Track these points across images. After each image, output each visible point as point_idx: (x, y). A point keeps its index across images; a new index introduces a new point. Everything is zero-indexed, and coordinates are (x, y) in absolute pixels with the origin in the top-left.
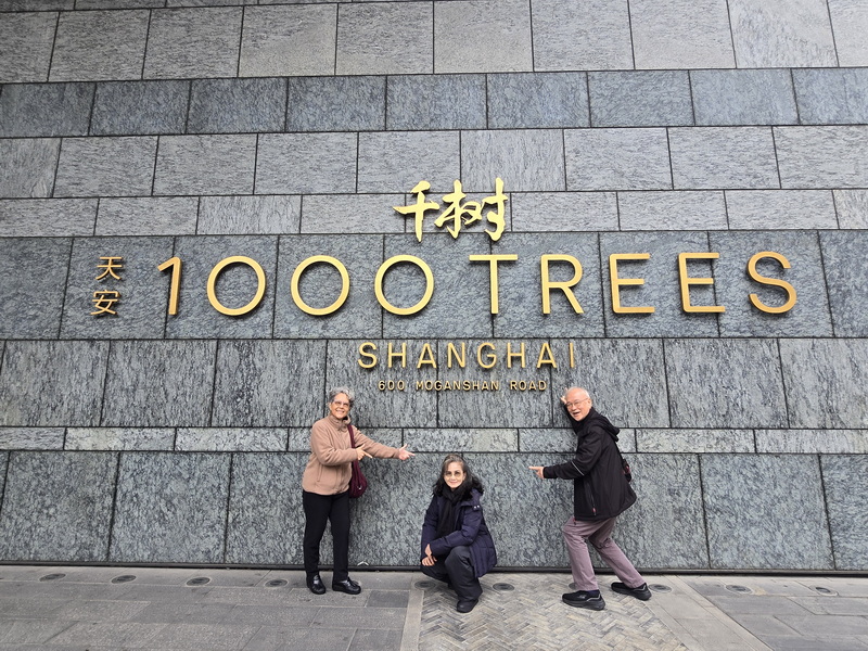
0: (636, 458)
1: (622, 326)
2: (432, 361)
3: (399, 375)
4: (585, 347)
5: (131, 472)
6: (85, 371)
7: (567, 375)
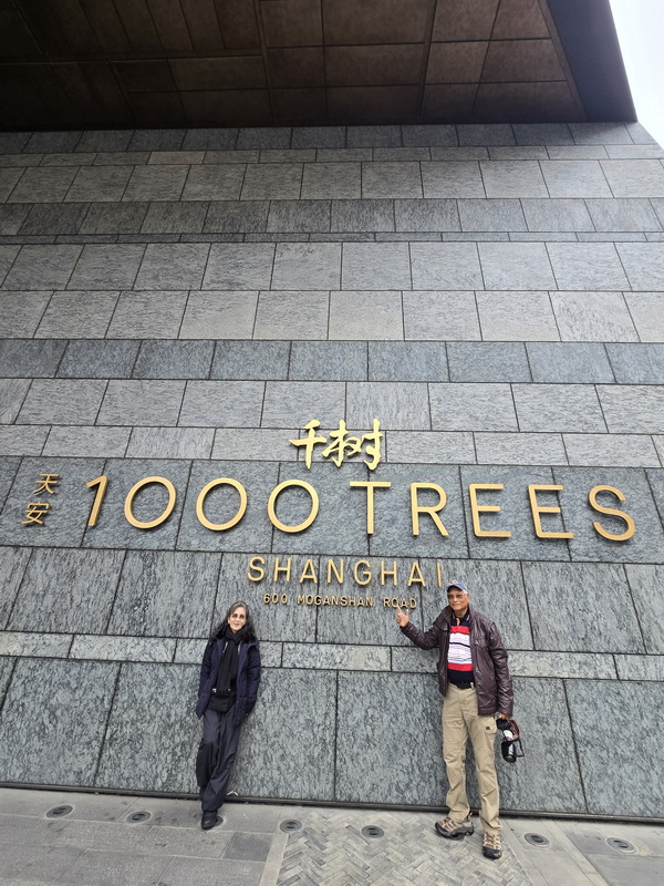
1: (483, 548)
2: (314, 576)
3: (284, 588)
4: (451, 567)
5: (23, 679)
6: (4, 575)
7: (435, 593)
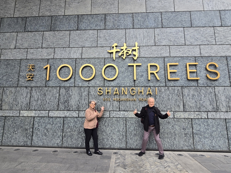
0: (174, 120)
1: (170, 83)
2: (118, 93)
3: (109, 97)
4: (160, 89)
5: (37, 122)
6: (25, 95)
7: (155, 97)
